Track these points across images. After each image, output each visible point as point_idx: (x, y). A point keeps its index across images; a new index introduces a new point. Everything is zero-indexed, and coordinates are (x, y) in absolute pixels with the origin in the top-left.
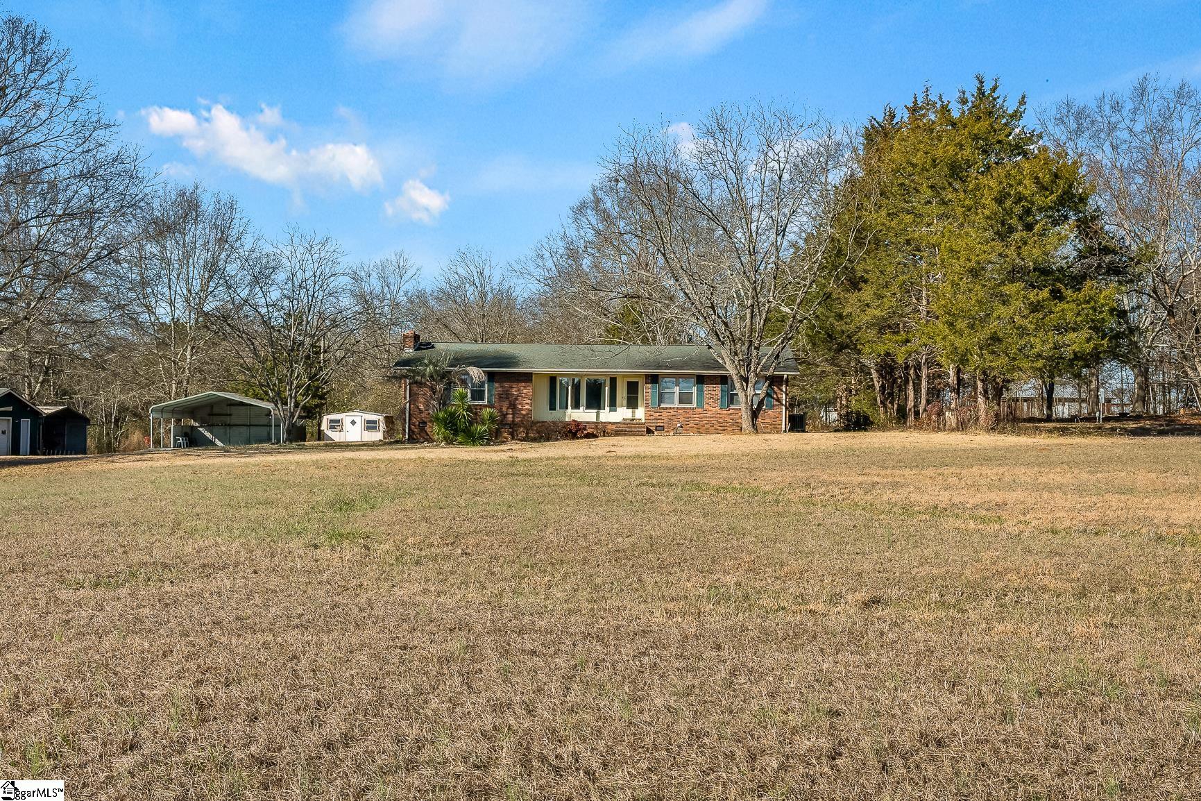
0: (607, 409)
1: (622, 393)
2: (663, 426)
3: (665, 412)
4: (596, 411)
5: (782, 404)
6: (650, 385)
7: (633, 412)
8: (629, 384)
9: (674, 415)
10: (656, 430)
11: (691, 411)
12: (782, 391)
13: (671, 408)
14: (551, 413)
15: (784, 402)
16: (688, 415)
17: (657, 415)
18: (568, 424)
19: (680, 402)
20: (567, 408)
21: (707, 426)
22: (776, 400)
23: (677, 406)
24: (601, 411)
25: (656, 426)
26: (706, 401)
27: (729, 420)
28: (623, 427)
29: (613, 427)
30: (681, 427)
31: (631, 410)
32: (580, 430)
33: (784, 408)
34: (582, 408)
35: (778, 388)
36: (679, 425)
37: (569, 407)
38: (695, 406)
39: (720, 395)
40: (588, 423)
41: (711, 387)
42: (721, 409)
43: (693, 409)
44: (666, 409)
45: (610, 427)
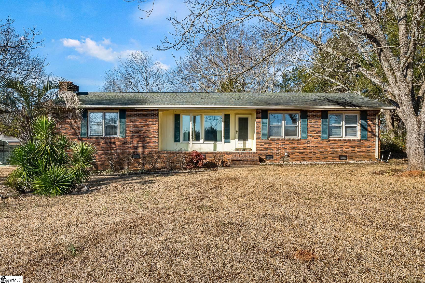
0: (223, 140)
1: (234, 127)
2: (272, 155)
3: (274, 143)
4: (213, 142)
5: (375, 135)
6: (260, 120)
7: (245, 144)
8: (241, 120)
9: (282, 145)
10: (266, 158)
11: (297, 141)
12: (375, 124)
13: (279, 140)
14: (176, 145)
15: (377, 134)
16: (293, 145)
17: (266, 146)
18: (190, 154)
19: (287, 134)
20: (189, 140)
21: (310, 155)
22: (370, 132)
23: (284, 138)
24: (218, 142)
25: (266, 156)
26: (310, 133)
27: (329, 149)
28: (238, 157)
29: (229, 156)
30: (288, 156)
31: (242, 142)
32: (200, 160)
33: (377, 139)
34: (201, 141)
35: (372, 121)
36: (286, 154)
37: (191, 139)
38: (299, 138)
39: (321, 128)
40: (207, 153)
41: (313, 121)
42: (322, 140)
43: (298, 140)
44: (274, 140)
45: (226, 156)
